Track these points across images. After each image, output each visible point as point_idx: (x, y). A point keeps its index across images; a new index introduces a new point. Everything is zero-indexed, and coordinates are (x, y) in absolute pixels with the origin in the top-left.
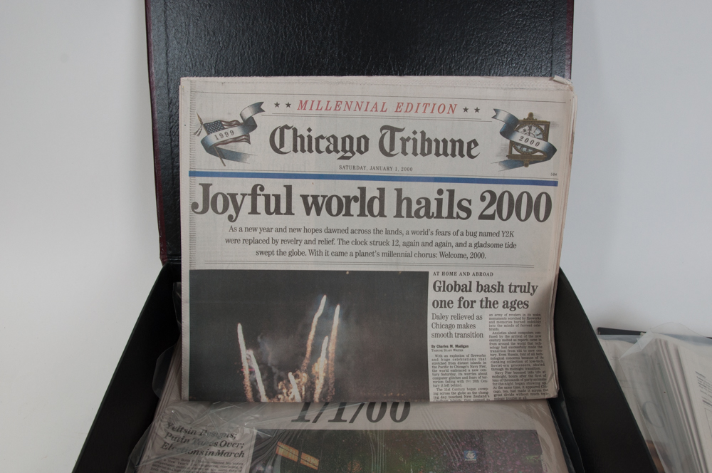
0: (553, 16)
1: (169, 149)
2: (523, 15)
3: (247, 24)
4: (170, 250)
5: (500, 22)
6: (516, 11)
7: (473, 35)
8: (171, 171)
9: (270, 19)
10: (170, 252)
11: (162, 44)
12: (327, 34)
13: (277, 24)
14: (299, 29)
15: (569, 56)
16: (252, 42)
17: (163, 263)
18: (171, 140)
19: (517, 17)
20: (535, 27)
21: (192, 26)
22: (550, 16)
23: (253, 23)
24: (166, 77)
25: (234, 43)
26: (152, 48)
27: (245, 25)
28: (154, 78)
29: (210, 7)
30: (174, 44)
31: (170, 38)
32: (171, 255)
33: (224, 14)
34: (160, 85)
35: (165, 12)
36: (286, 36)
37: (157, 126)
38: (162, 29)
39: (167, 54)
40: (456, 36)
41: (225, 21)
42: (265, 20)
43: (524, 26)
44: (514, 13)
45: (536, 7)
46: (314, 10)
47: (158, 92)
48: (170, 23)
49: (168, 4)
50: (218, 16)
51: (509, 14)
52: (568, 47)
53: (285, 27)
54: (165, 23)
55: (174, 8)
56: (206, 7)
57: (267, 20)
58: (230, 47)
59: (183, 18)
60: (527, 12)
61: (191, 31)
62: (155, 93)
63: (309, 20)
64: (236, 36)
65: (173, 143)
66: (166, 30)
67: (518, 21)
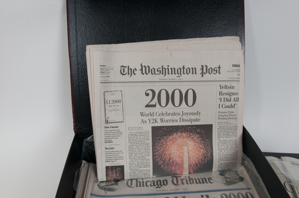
0: (236, 24)
1: (77, 83)
2: (224, 24)
4: (78, 126)
5: (215, 27)
6: (222, 22)
7: (205, 33)
8: (78, 92)
9: (120, 28)
10: (78, 127)
11: (75, 39)
12: (144, 33)
13: (123, 30)
14: (133, 32)
15: (244, 40)
16: (113, 37)
17: (75, 132)
18: (79, 79)
19: (222, 25)
20: (230, 29)
21: (87, 31)
22: (235, 24)
23: (113, 30)
24: (76, 52)
25: (105, 38)
26: (70, 40)
27: (110, 30)
28: (71, 53)
29: (95, 23)
30: (80, 38)
31: (78, 37)
32: (79, 128)
34: (74, 56)
35: (76, 26)
36: (127, 35)
37: (72, 73)
39: (76, 43)
40: (198, 33)
43: (225, 28)
44: (221, 23)
45: (230, 21)
46: (139, 24)
48: (78, 30)
49: (77, 22)
50: (99, 27)
51: (219, 24)
52: (243, 37)
53: (127, 31)
54: (76, 30)
55: (79, 23)
56: (93, 23)
58: (104, 40)
59: (83, 28)
60: (226, 23)
61: (87, 33)
62: (71, 59)
63: (137, 28)
64: (106, 35)
65: (79, 80)
66: (76, 33)
67: (223, 26)
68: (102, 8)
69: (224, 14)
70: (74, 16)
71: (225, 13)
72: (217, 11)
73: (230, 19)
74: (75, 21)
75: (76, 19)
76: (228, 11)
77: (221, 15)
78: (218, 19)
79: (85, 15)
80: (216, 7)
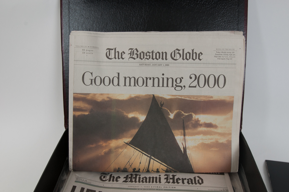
0: (238, 22)
2: (224, 22)
3: (104, 26)
5: (214, 25)
9: (113, 24)
13: (116, 26)
14: (126, 28)
17: (66, 128)
19: (221, 22)
20: (230, 27)
21: (80, 27)
23: (106, 26)
26: (63, 36)
27: (103, 27)
28: (63, 49)
29: (88, 19)
33: (94, 22)
34: (66, 52)
35: (69, 21)
37: (64, 69)
38: (68, 28)
41: (94, 25)
42: (111, 24)
43: (225, 26)
44: (220, 21)
45: (230, 18)
46: (133, 20)
47: (65, 55)
48: (71, 25)
49: (70, 17)
50: (91, 22)
51: (218, 21)
53: (120, 27)
54: (69, 26)
55: (73, 19)
56: (86, 19)
57: (112, 24)
59: (76, 23)
60: (226, 20)
62: (64, 55)
63: (130, 25)
66: (69, 29)
67: (222, 24)
68: (96, 4)
69: (225, 11)
70: (68, 11)
71: (226, 9)
72: (216, 7)
73: (230, 16)
74: (68, 16)
75: (69, 14)
76: (229, 7)
77: (221, 12)
78: (217, 16)
79: (79, 10)
80: (216, 3)
